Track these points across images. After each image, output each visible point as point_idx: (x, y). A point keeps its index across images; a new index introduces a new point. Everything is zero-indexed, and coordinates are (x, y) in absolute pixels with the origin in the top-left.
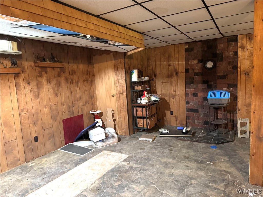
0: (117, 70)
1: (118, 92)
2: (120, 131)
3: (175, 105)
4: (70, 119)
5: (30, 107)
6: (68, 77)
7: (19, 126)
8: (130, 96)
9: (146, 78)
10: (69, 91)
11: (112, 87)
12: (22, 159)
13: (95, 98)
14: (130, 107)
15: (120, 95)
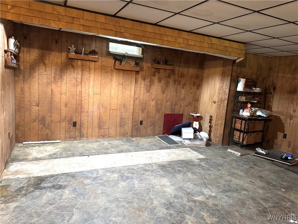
0: (224, 77)
1: (220, 99)
2: (214, 139)
3: (291, 128)
4: (171, 115)
5: (142, 97)
6: (177, 78)
7: (132, 110)
8: (231, 105)
9: (257, 90)
10: (175, 91)
11: (215, 94)
12: (130, 134)
13: (199, 101)
14: (229, 117)
15: (221, 102)
